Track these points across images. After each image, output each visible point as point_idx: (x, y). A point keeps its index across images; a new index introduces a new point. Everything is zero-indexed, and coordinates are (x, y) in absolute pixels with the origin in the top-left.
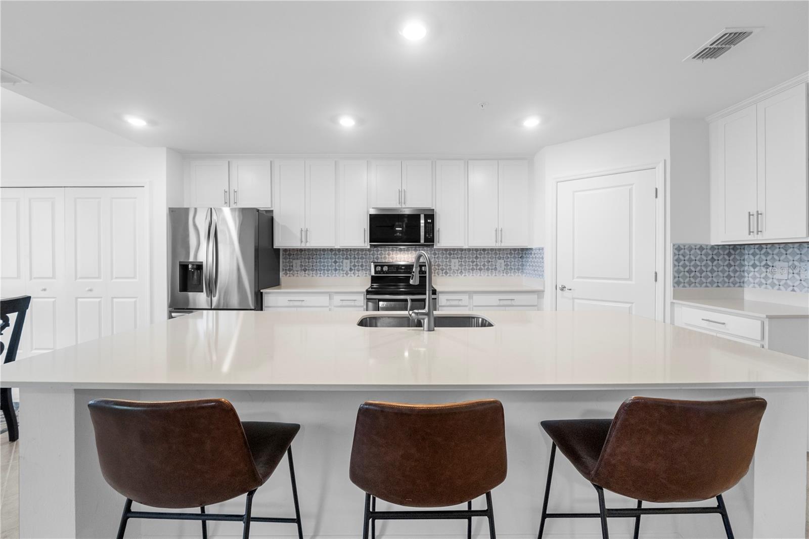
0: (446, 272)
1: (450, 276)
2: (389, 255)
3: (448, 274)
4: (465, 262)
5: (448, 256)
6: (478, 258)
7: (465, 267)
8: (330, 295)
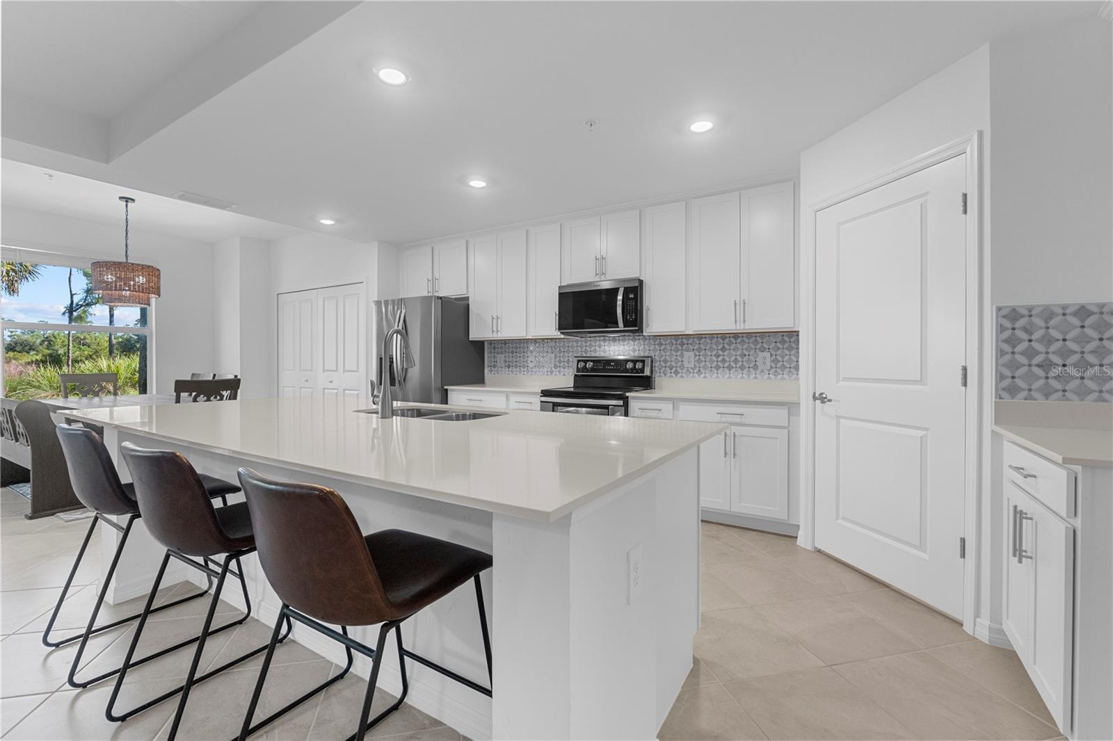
0: (676, 370)
1: (682, 377)
2: (600, 347)
3: (680, 375)
4: (705, 355)
5: (679, 347)
6: (726, 349)
7: (706, 364)
8: (507, 395)
